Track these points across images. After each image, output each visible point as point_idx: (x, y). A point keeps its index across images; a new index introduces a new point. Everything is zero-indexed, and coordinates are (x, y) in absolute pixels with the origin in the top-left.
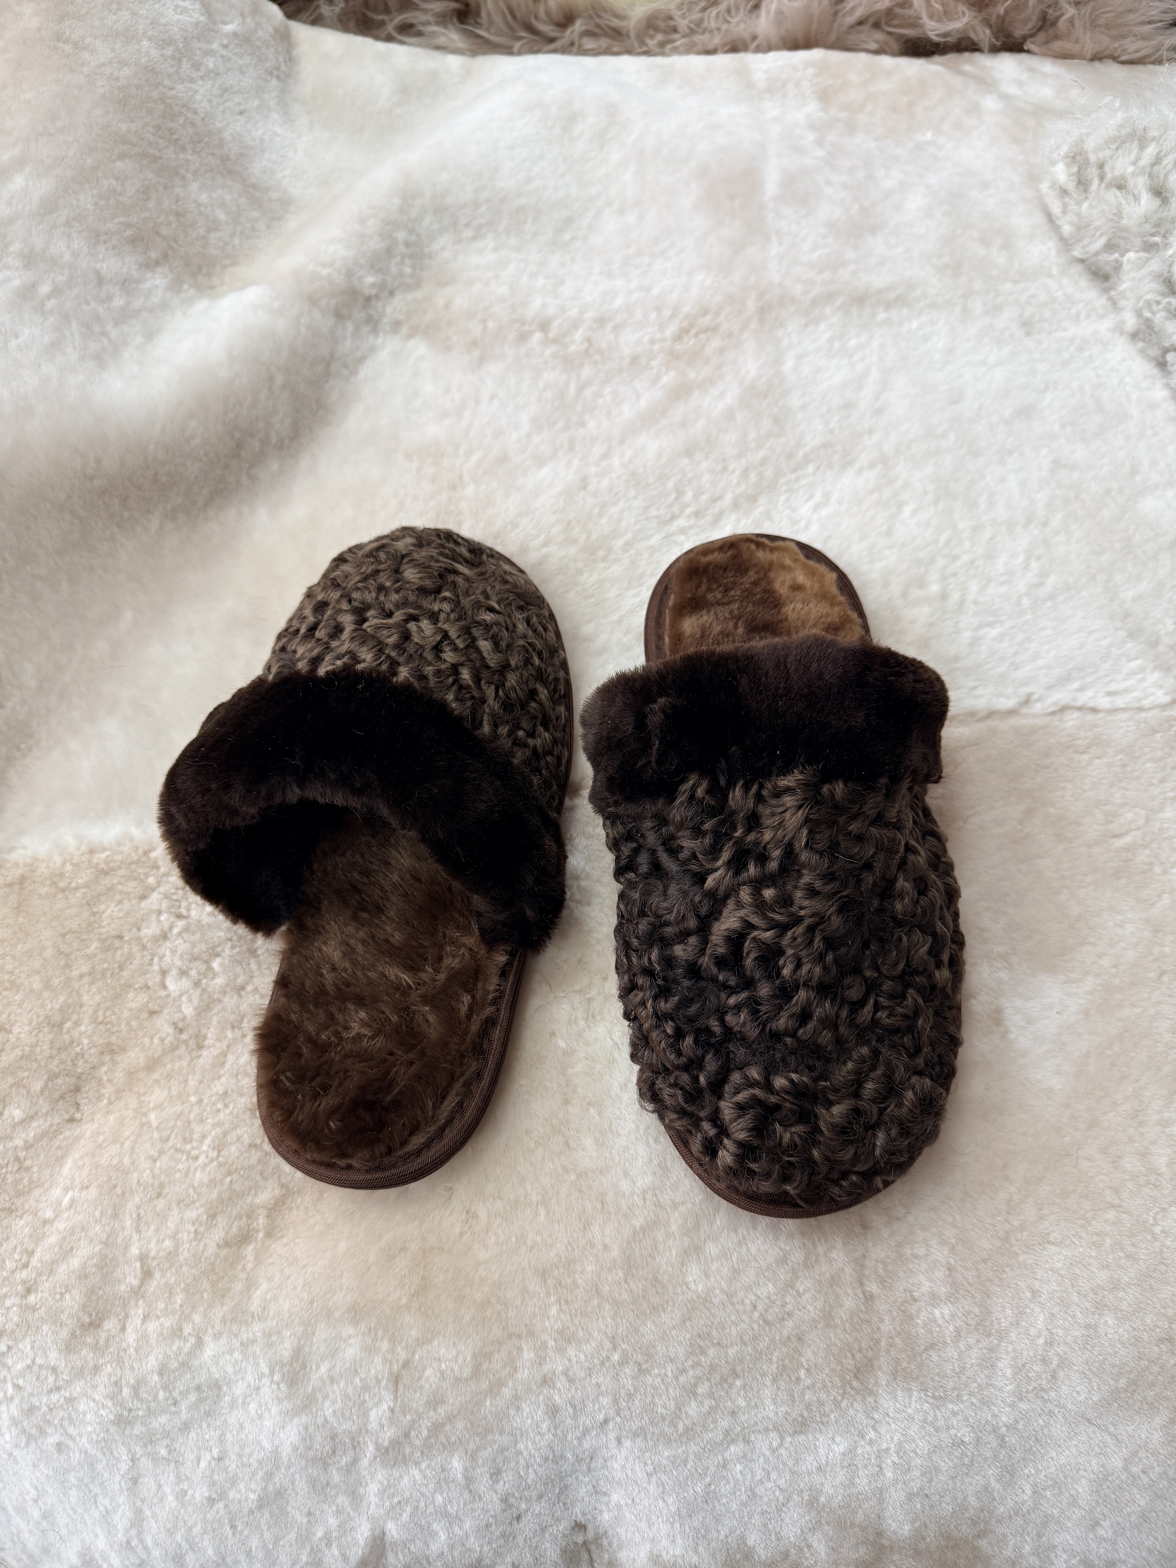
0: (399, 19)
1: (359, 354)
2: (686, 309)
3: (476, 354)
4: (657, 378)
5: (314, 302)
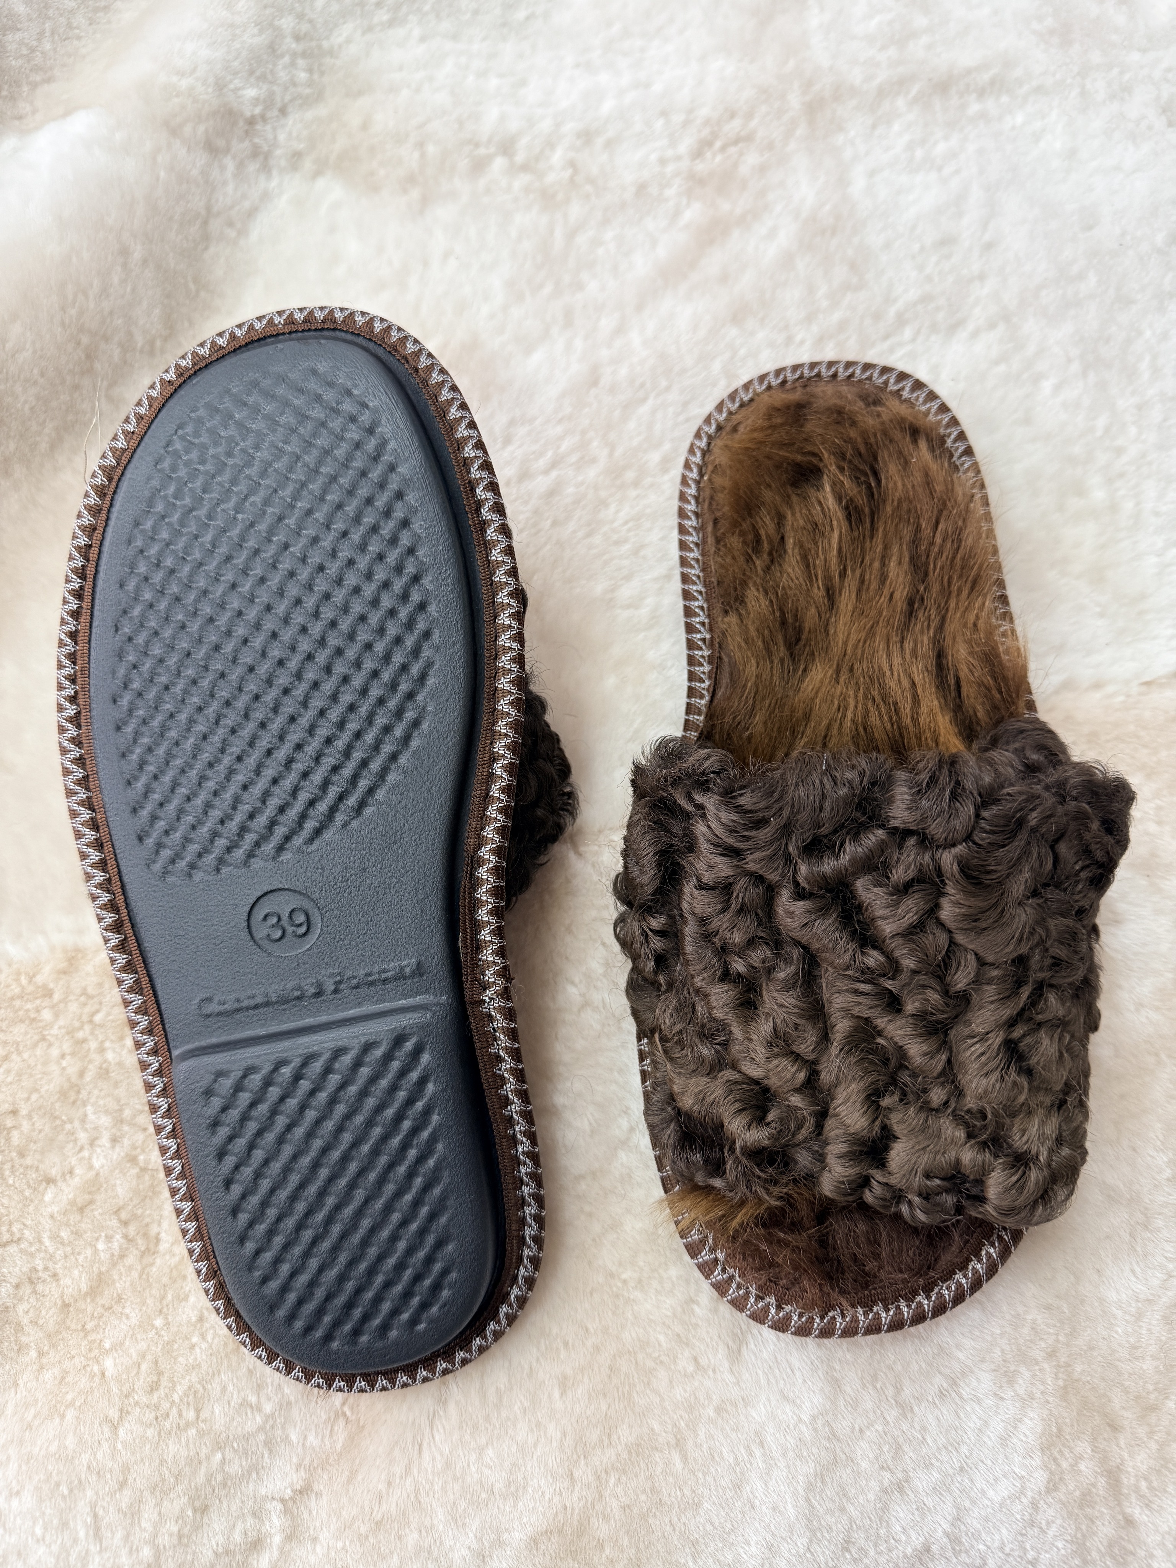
1: (247, 204)
2: (704, 112)
3: (415, 194)
4: (677, 214)
5: (174, 131)
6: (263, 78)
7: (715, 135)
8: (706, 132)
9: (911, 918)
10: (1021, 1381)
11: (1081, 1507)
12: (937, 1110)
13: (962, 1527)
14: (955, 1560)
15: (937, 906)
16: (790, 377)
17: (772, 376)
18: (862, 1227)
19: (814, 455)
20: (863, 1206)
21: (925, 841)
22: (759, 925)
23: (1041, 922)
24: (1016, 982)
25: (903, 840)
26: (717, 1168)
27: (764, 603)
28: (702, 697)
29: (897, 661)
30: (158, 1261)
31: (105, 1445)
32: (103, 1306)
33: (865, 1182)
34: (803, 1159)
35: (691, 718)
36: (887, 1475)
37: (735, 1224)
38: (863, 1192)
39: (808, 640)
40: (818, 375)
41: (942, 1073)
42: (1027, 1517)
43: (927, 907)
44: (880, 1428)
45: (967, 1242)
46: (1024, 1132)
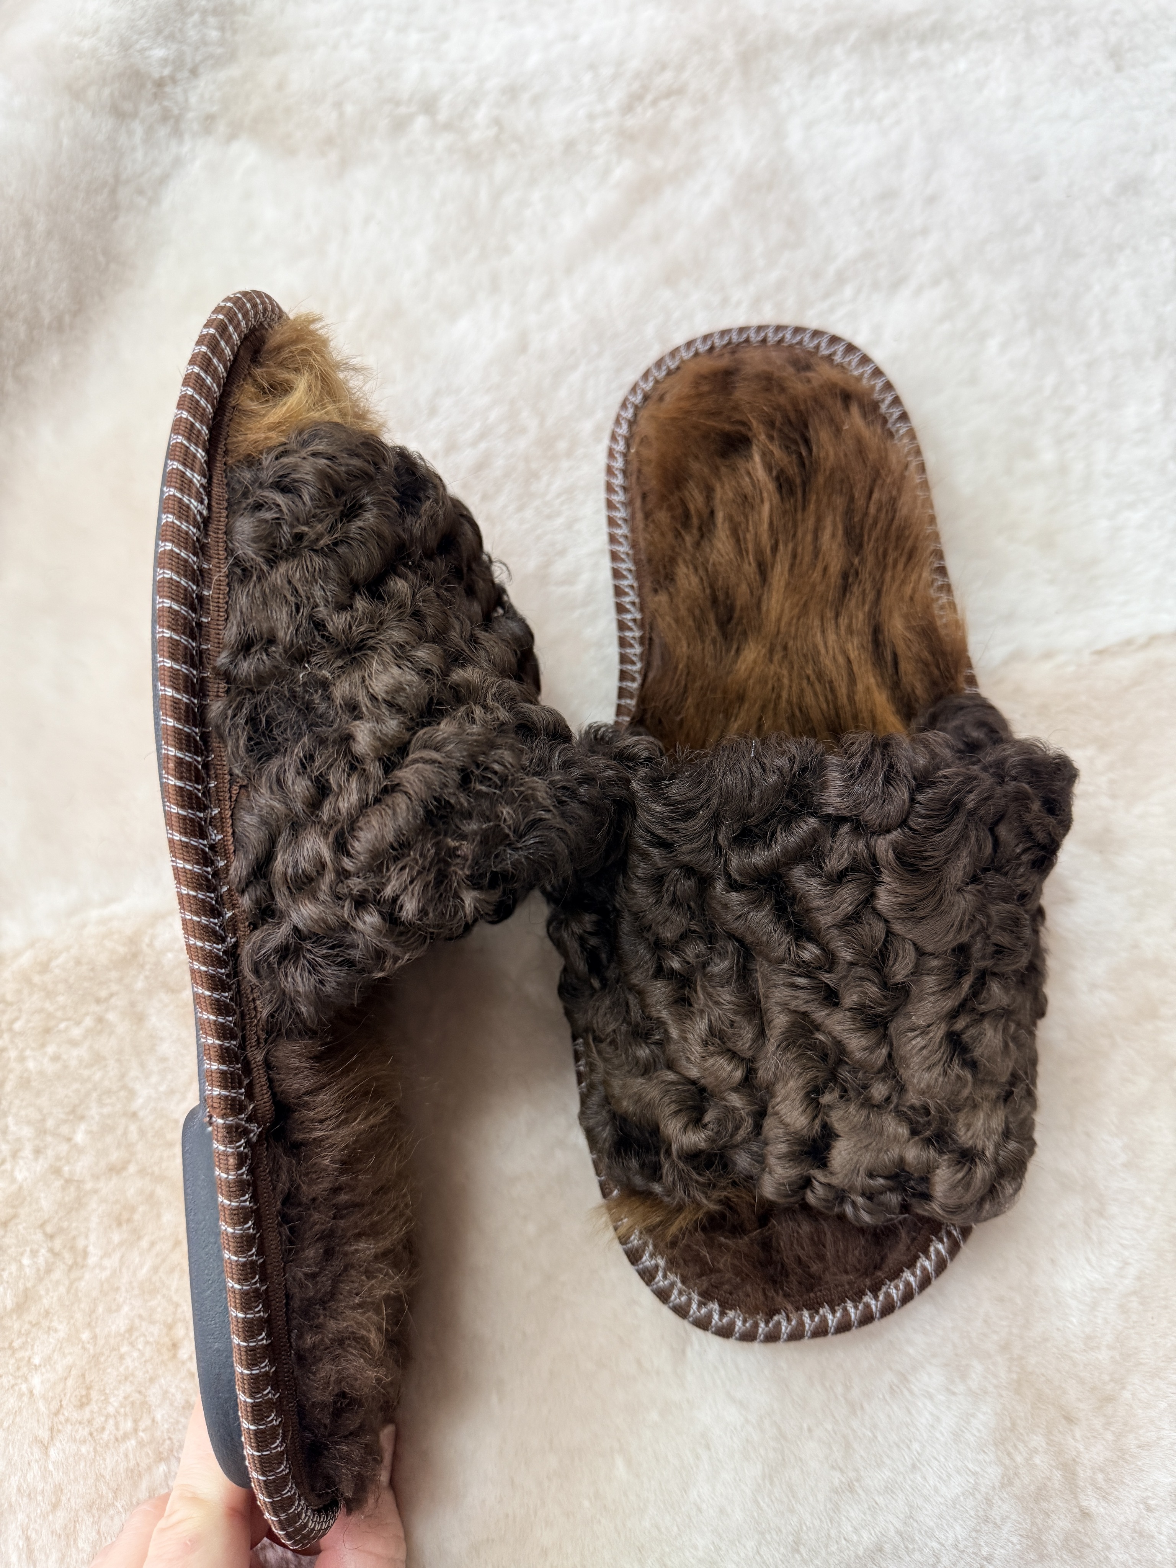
1: (157, 171)
2: (634, 64)
3: (333, 156)
4: (606, 172)
5: (76, 94)
6: (171, 37)
7: (645, 88)
8: (636, 86)
9: (847, 908)
10: (974, 1376)
11: (1036, 1501)
12: (879, 1107)
13: (915, 1525)
14: (908, 1559)
15: (873, 895)
16: (718, 343)
17: (698, 343)
18: (806, 1228)
19: (743, 424)
20: (805, 1207)
21: (859, 827)
22: (692, 918)
23: (982, 909)
24: (957, 972)
25: (836, 827)
26: (654, 1172)
27: (695, 580)
28: (633, 680)
29: (832, 637)
30: (87, 1276)
31: (35, 1467)
32: (30, 1323)
33: (807, 1183)
34: (743, 1161)
35: (623, 702)
36: (837, 1474)
37: (674, 1229)
38: (805, 1194)
39: (741, 618)
40: (747, 340)
41: (883, 1069)
42: (981, 1513)
43: (862, 897)
44: (829, 1427)
45: (914, 1239)
46: (968, 1126)
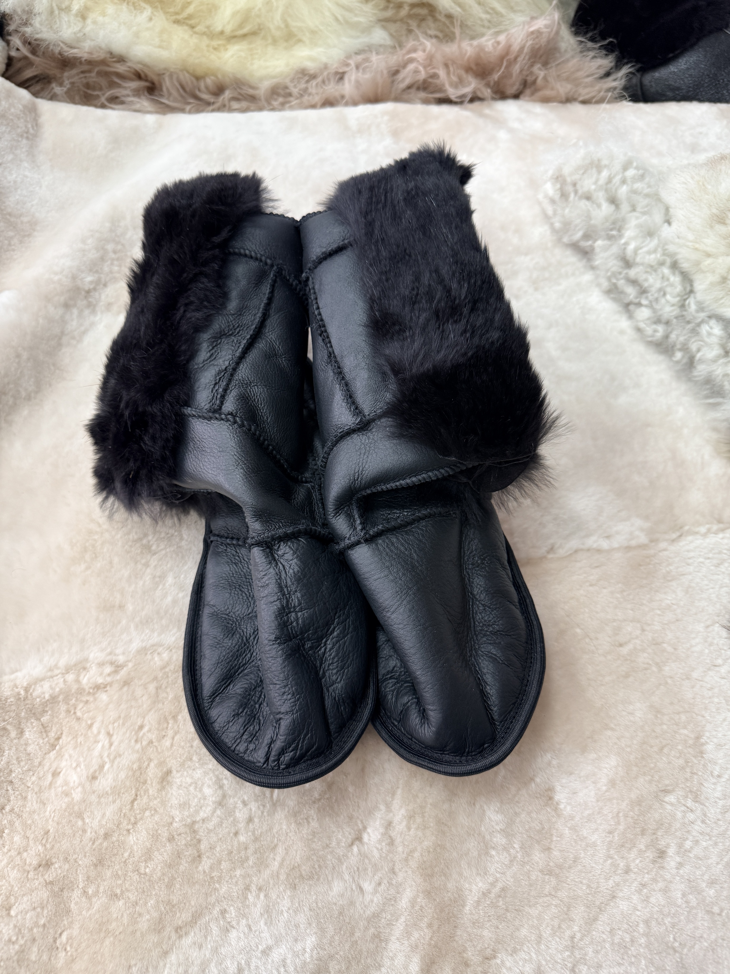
0: (109, 93)
1: (82, 329)
5: (49, 300)
6: (96, 272)
